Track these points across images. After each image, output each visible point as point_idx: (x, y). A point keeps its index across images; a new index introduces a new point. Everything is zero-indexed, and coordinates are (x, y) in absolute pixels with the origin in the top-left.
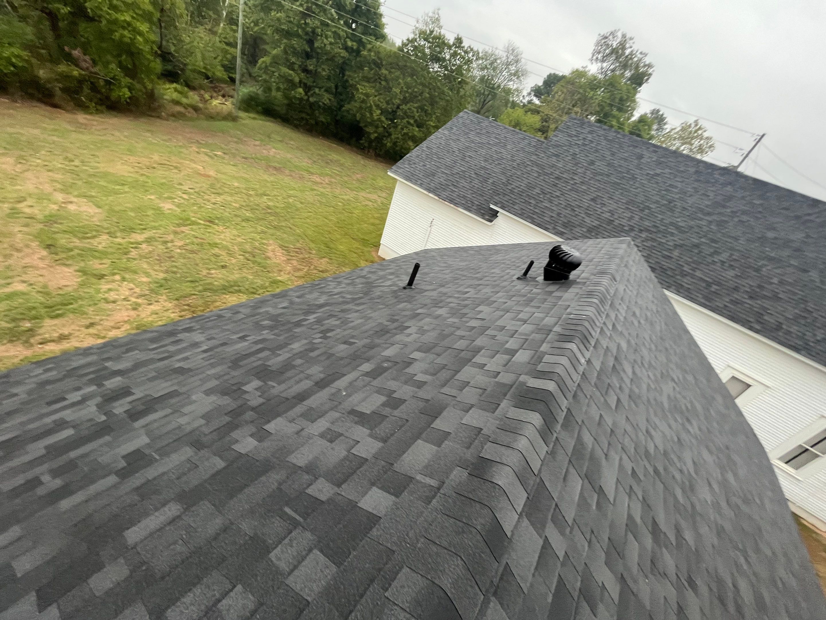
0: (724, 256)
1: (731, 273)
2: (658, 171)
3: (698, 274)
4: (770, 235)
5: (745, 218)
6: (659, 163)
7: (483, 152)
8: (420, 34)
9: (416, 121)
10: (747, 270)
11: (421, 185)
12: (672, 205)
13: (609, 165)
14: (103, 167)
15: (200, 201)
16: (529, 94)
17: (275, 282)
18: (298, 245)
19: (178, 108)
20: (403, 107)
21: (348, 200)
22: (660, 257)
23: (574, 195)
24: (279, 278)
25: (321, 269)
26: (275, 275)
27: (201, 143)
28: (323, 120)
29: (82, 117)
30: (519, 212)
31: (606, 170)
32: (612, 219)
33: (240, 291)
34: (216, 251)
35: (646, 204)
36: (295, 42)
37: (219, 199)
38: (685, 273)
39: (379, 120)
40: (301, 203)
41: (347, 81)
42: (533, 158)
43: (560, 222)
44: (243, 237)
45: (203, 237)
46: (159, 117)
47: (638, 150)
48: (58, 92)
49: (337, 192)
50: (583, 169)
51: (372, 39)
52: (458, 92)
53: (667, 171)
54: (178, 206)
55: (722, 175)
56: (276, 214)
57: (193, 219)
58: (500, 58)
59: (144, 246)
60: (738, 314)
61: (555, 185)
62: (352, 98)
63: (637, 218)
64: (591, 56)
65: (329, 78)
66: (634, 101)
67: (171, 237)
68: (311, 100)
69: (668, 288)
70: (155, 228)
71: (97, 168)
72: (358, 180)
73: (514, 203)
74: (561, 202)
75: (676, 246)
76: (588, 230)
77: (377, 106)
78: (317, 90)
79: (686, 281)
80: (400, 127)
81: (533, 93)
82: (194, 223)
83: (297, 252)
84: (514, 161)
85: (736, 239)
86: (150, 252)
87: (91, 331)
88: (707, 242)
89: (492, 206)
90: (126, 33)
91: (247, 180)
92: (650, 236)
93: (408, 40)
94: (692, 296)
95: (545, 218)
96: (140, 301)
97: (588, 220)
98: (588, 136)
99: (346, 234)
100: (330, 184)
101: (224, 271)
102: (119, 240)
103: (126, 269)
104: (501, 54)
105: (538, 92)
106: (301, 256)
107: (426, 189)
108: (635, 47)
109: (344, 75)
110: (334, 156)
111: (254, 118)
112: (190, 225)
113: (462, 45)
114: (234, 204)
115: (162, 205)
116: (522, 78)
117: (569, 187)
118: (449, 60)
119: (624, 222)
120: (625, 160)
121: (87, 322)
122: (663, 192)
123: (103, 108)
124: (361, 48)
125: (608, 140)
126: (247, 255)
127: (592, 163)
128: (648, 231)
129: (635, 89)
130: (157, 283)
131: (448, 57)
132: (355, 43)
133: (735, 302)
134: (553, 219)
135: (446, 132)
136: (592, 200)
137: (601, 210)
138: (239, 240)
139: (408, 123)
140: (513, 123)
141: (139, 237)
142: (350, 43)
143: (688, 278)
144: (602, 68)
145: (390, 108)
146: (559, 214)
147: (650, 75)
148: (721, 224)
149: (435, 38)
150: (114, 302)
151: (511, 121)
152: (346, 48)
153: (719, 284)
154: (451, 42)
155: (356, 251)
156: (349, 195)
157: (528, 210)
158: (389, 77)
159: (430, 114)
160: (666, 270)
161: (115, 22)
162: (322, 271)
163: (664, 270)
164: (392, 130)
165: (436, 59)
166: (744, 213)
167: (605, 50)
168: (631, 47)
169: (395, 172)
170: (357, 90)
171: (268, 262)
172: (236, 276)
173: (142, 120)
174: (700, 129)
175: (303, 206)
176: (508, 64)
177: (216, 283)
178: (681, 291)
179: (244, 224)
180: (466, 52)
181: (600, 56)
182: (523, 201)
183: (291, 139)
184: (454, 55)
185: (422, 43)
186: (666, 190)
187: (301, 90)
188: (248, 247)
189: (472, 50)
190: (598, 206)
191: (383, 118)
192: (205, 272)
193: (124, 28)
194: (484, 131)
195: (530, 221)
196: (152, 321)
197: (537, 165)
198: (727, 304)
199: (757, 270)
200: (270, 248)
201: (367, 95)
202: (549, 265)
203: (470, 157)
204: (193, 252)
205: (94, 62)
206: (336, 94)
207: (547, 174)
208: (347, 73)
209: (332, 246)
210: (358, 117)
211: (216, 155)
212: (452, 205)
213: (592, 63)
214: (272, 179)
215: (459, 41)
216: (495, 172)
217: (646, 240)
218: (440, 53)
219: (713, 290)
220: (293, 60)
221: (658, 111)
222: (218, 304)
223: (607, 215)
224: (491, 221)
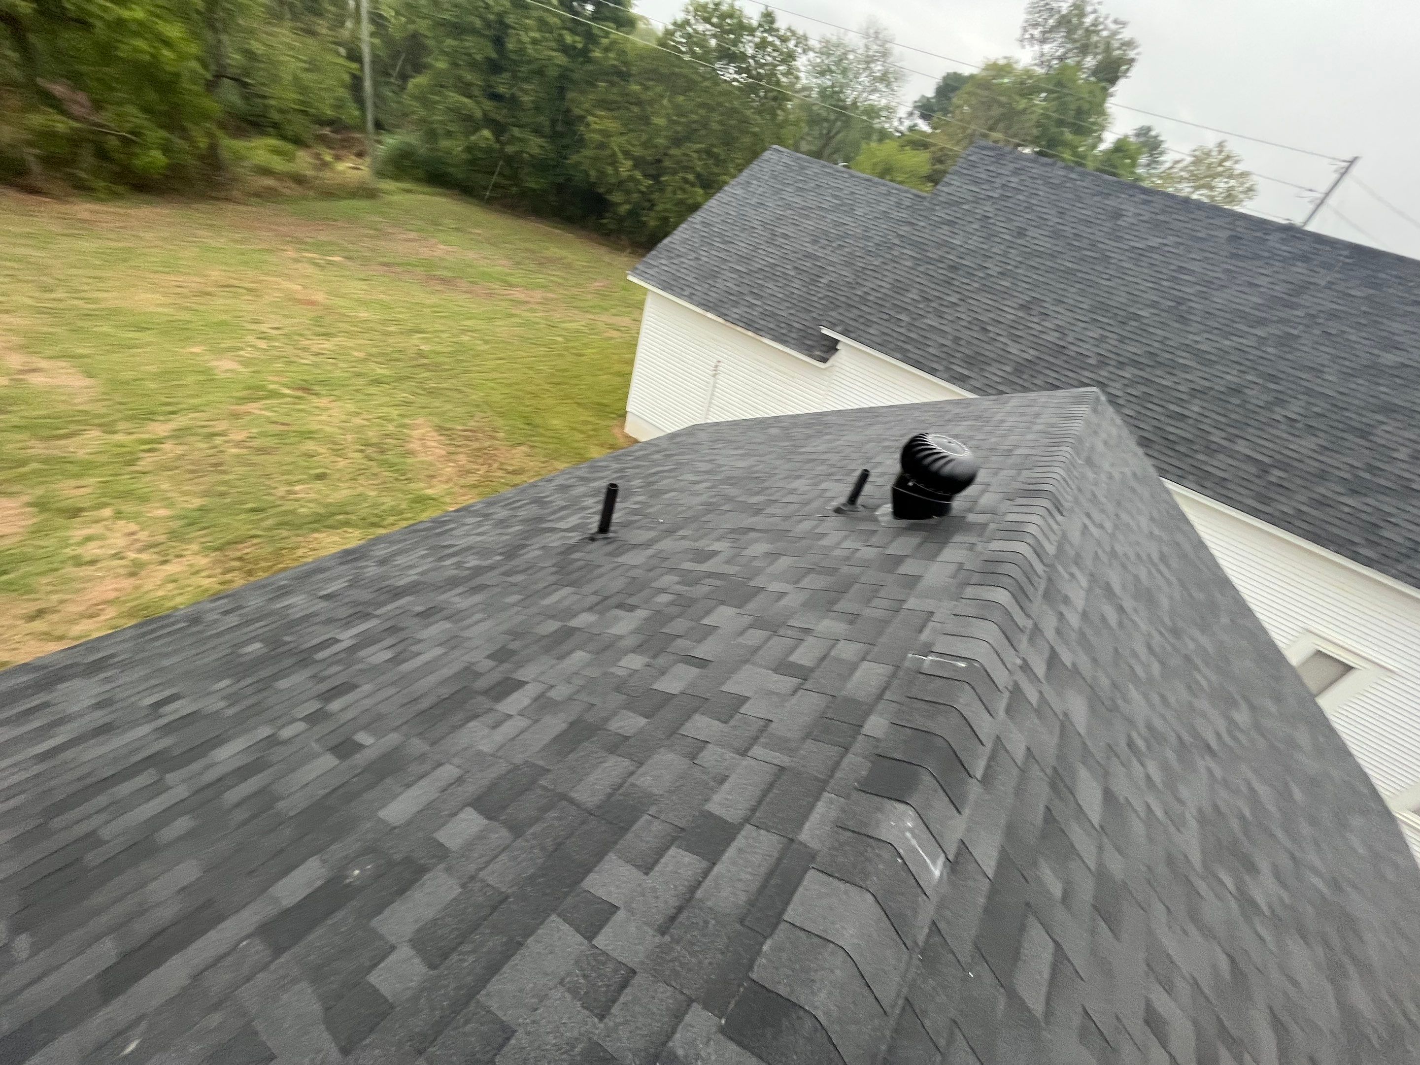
0: (1294, 409)
1: (1309, 443)
2: (1155, 242)
3: (1241, 447)
4: (1389, 358)
5: (1334, 327)
6: (1157, 226)
7: (809, 224)
8: (696, 10)
9: (698, 176)
10: (1345, 435)
11: (690, 298)
12: (1184, 308)
13: (1056, 234)
14: (111, 299)
15: (290, 351)
16: (911, 114)
17: (421, 500)
18: (472, 424)
19: (269, 182)
20: (673, 151)
21: (578, 331)
22: (1163, 418)
23: (985, 298)
24: (429, 492)
25: (510, 468)
26: (422, 485)
27: (306, 243)
28: (533, 185)
29: (83, 209)
30: (878, 340)
31: (1047, 244)
32: (1062, 343)
33: (347, 524)
34: (310, 446)
35: (1132, 310)
36: (470, 42)
37: (328, 345)
38: (1214, 447)
39: (631, 178)
40: (486, 342)
41: (568, 111)
42: (904, 230)
43: (958, 355)
44: (365, 416)
45: (287, 420)
46: (227, 200)
47: (1111, 202)
48: (36, 168)
49: (556, 316)
50: (1002, 247)
51: (609, 27)
52: (774, 115)
53: (1171, 240)
54: (246, 363)
55: (1283, 241)
56: (435, 368)
57: (272, 387)
58: (853, 51)
59: (167, 446)
60: (1327, 527)
61: (948, 282)
62: (581, 142)
63: (1113, 340)
64: (1018, 33)
65: (537, 109)
66: (1102, 113)
67: (221, 426)
68: (510, 149)
69: (1180, 479)
70: (195, 409)
71: (95, 301)
72: (597, 293)
73: (868, 323)
74: (958, 315)
75: (1195, 392)
76: (1016, 370)
77: (627, 154)
78: (516, 131)
79: (1218, 464)
80: (670, 189)
81: (917, 113)
82: (274, 394)
83: (467, 438)
84: (867, 238)
85: (1317, 371)
86: (180, 457)
87: (39, 625)
88: (1260, 381)
89: (825, 331)
90: (140, 43)
91: (385, 306)
92: (1141, 373)
93: (675, 24)
94: (1231, 495)
95: (931, 350)
96: (144, 557)
97: (1014, 349)
98: (1012, 179)
99: (567, 397)
100: (545, 302)
101: (319, 485)
102: (120, 437)
103: (126, 495)
104: (855, 41)
105: (926, 110)
106: (476, 445)
107: (699, 305)
108: (1103, 10)
109: (563, 99)
110: (554, 251)
111: (409, 191)
112: (266, 398)
113: (776, 26)
114: (356, 354)
115: (215, 363)
116: (894, 85)
117: (976, 285)
118: (753, 57)
119: (1085, 348)
120: (1088, 223)
121: (33, 607)
122: (1165, 283)
123: (120, 189)
124: (591, 47)
125: (1053, 186)
126: (370, 450)
127: (1021, 233)
128: (1136, 363)
129: (1105, 93)
130: (185, 518)
131: (750, 51)
132: (578, 38)
133: (1321, 503)
134: (945, 349)
135: (739, 191)
136: (1022, 307)
137: (1040, 328)
138: (358, 421)
139: (686, 181)
140: (878, 169)
141: (160, 429)
142: (569, 38)
143: (1221, 457)
144: (1043, 55)
145: (649, 154)
146: (956, 340)
147: (1132, 60)
148: (1286, 341)
149: (723, 17)
150: (92, 562)
151: (875, 164)
152: (566, 49)
153: (1284, 467)
154: (755, 23)
155: (584, 428)
156: (577, 322)
157: (895, 335)
158: (644, 97)
159: (724, 161)
160: (1174, 442)
161: (120, 24)
162: (514, 473)
163: (1170, 443)
164: (655, 196)
165: (730, 56)
166: (1333, 315)
167: (1046, 20)
168: (1095, 11)
169: (642, 275)
170: (588, 125)
171: (409, 461)
172: (343, 493)
173: (195, 206)
174: (1228, 158)
175: (487, 347)
176: (869, 60)
177: (302, 510)
178: (1208, 484)
179: (372, 390)
180: (784, 40)
181: (1037, 32)
182: (886, 317)
183: (477, 225)
184: (762, 46)
185: (701, 27)
186: (1174, 279)
187: (486, 133)
188: (372, 435)
189: (794, 33)
190: (1035, 320)
191: (639, 175)
192: (282, 490)
193: (136, 34)
194: (812, 185)
195: (898, 355)
196: (163, 598)
197: (914, 244)
198: (1304, 508)
199: (1364, 434)
200: (416, 433)
201: (606, 134)
202: (901, 482)
203: (786, 235)
204: (263, 451)
205: (98, 105)
206: (555, 136)
207: (929, 261)
208: (570, 95)
209: (538, 420)
210: (593, 173)
211: (330, 263)
212: (750, 333)
213: (1023, 47)
214: (433, 300)
215: (769, 17)
216: (832, 264)
217: (1133, 383)
218: (735, 43)
219: (1273, 479)
220: (469, 77)
221: (1149, 129)
222: (300, 552)
223: (1053, 337)
224: (824, 360)
